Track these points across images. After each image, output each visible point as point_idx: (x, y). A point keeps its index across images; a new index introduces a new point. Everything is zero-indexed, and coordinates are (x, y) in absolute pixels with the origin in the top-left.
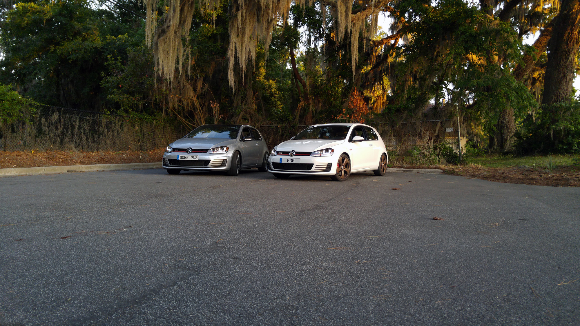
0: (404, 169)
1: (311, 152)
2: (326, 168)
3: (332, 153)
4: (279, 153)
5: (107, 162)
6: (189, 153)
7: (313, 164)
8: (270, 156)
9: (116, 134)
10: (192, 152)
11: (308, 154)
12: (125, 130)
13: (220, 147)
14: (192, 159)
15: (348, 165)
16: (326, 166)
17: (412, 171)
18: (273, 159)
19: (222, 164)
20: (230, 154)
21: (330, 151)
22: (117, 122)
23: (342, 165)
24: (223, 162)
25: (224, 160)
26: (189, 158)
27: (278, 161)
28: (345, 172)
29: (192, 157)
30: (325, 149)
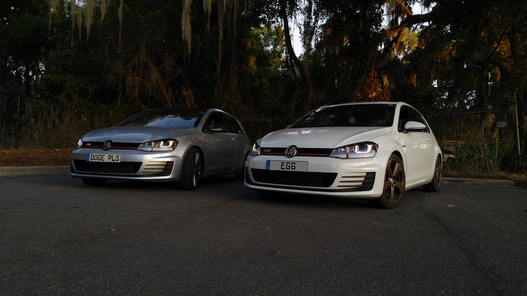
0: (451, 179)
1: (332, 150)
2: (364, 182)
3: (374, 151)
4: (265, 151)
5: (22, 164)
6: (107, 150)
7: (336, 175)
8: (249, 157)
9: (49, 125)
10: (111, 148)
11: (326, 152)
12: (66, 120)
13: (163, 140)
14: (111, 161)
15: (401, 176)
16: (363, 179)
17: (464, 181)
18: (253, 163)
19: (164, 169)
20: (180, 152)
21: (370, 147)
22: (52, 109)
23: (391, 177)
24: (166, 166)
25: (168, 162)
26: (106, 159)
27: (263, 167)
28: (397, 190)
29: (110, 157)
30: (358, 144)
